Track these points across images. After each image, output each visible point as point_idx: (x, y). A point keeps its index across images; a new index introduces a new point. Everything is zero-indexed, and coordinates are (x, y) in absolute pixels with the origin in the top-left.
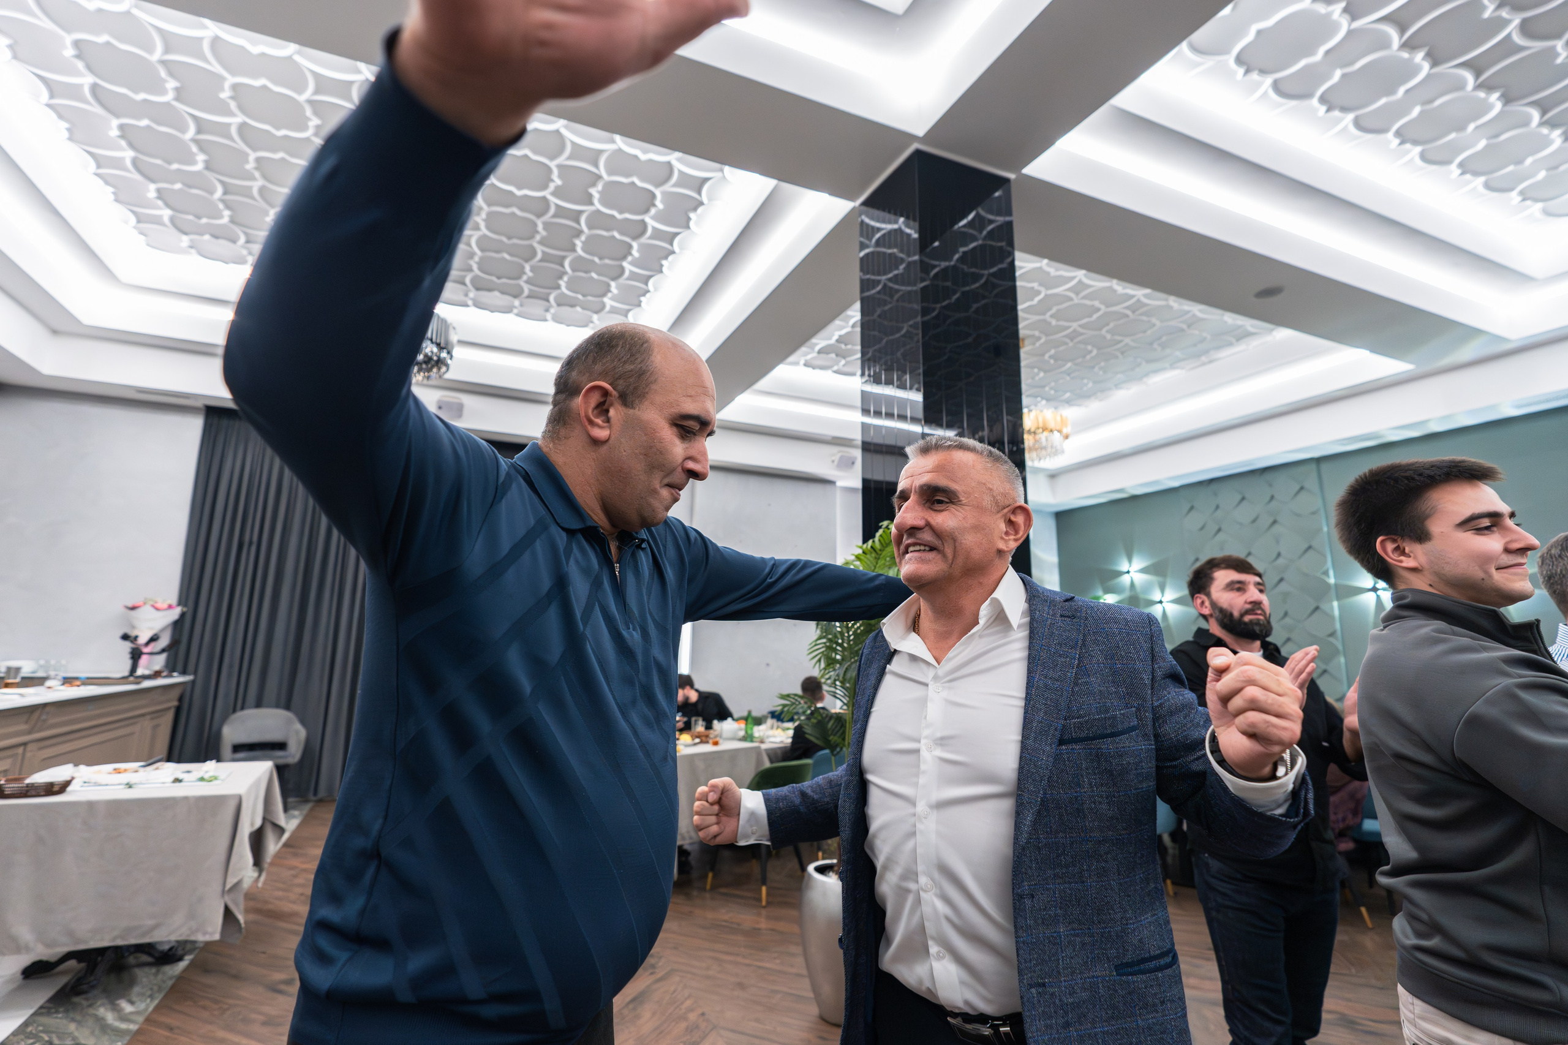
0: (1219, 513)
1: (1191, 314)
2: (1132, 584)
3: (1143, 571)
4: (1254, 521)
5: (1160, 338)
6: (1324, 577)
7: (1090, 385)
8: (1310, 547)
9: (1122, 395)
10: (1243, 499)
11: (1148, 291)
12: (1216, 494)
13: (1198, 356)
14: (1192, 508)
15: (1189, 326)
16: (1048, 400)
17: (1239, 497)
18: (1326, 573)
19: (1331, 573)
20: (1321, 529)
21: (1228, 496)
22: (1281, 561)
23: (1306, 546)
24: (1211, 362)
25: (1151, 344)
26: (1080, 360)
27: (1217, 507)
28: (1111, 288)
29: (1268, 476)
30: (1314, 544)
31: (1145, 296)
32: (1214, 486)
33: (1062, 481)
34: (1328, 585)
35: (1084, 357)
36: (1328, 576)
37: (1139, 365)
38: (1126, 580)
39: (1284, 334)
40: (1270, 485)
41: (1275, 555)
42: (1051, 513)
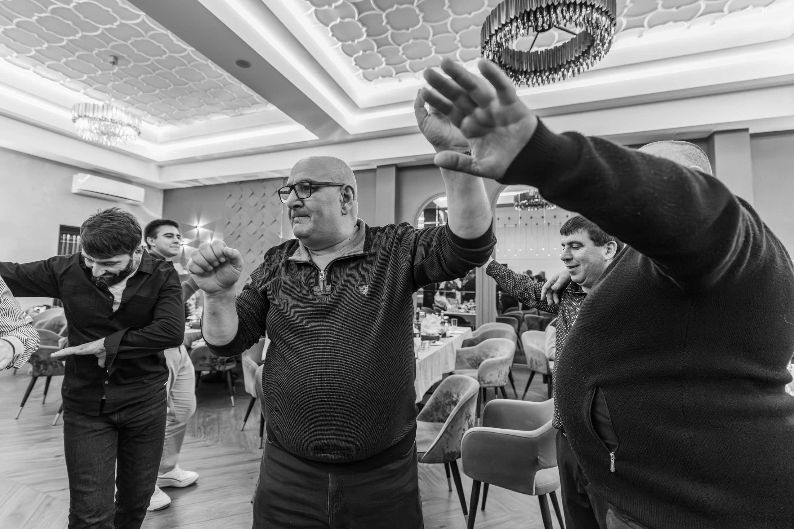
0: (242, 199)
1: (222, 78)
2: (198, 234)
3: (204, 227)
4: (255, 205)
5: (210, 89)
6: (279, 235)
7: (177, 111)
8: (275, 220)
9: (198, 123)
10: (253, 193)
11: (193, 49)
12: (242, 190)
13: (234, 108)
14: (230, 195)
15: (224, 86)
16: (152, 115)
17: (251, 193)
18: (279, 233)
19: (281, 233)
20: (281, 212)
21: (247, 191)
22: (263, 226)
23: (274, 220)
24: (241, 115)
25: (206, 92)
26: (164, 89)
27: (241, 196)
28: (167, 35)
29: (265, 183)
30: (277, 219)
31: (192, 51)
32: (242, 185)
33: (166, 170)
34: (279, 238)
35: (166, 88)
36: (280, 235)
37: (203, 105)
38: (195, 231)
39: (272, 108)
40: (265, 188)
41: (261, 223)
42: (161, 190)
